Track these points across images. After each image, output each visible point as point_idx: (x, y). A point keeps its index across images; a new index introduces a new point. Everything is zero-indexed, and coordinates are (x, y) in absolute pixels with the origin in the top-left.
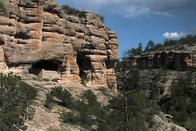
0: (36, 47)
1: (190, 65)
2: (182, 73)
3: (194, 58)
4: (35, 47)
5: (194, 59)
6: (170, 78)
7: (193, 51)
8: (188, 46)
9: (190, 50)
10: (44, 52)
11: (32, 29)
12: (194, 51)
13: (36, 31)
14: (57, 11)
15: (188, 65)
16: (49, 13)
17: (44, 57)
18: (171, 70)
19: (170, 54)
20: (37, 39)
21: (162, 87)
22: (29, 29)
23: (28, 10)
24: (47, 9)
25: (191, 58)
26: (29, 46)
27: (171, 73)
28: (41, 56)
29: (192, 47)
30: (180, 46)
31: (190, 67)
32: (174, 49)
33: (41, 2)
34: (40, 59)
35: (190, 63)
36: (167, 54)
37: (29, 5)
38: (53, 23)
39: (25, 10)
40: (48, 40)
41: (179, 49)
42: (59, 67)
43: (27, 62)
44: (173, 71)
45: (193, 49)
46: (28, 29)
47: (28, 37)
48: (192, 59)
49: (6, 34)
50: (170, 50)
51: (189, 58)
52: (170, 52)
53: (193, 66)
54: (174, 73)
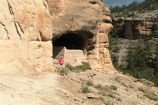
0: (57, 8)
1: (143, 32)
2: (134, 41)
3: (147, 25)
5: (147, 27)
6: (122, 47)
7: (145, 19)
8: (138, 13)
9: (142, 17)
10: (71, 18)
12: (147, 19)
15: (141, 33)
17: (71, 27)
18: (122, 39)
19: (119, 21)
21: (116, 57)
25: (144, 25)
27: (121, 41)
28: (66, 25)
29: (143, 14)
30: (129, 13)
31: (143, 35)
32: (123, 16)
35: (143, 30)
36: (116, 21)
41: (129, 16)
42: (87, 44)
44: (124, 39)
45: (145, 16)
48: (145, 27)
50: (119, 17)
51: (142, 25)
52: (119, 19)
53: (146, 34)
54: (125, 42)
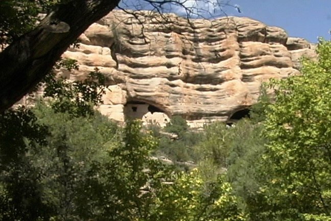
4: (232, 91)
11: (224, 68)
13: (229, 69)
14: (276, 37)
16: (254, 41)
20: (233, 80)
22: (219, 69)
23: (216, 44)
24: (248, 37)
26: (223, 92)
33: (228, 29)
34: (237, 105)
37: (214, 38)
38: (261, 53)
39: (211, 45)
40: (257, 79)
43: (214, 113)
46: (216, 70)
47: (221, 81)
49: (158, 77)
